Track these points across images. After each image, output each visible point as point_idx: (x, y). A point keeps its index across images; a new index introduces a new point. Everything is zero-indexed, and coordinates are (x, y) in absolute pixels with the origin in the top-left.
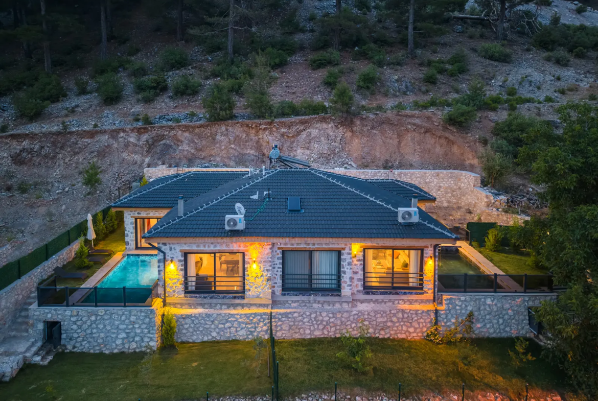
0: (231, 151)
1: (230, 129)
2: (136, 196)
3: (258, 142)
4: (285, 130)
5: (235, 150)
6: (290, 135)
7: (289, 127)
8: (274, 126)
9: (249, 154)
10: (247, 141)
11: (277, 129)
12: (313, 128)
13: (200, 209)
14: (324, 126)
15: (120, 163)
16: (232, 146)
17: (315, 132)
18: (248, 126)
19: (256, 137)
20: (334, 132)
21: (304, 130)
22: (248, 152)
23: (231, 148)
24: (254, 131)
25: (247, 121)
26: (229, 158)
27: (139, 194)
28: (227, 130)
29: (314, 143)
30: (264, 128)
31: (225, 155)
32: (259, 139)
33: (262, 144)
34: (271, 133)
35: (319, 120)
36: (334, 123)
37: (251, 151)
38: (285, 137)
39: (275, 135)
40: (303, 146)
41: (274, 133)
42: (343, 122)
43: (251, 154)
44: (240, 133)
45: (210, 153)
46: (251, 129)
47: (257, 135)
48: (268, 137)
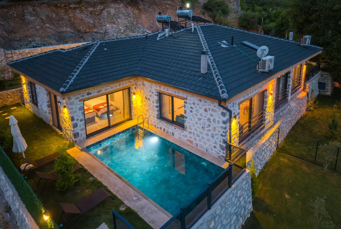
0: (48, 30)
1: (38, 9)
3: (70, 21)
4: (92, 9)
5: (51, 28)
6: (97, 13)
7: (94, 6)
8: (83, 6)
9: (66, 31)
10: (59, 21)
11: (86, 8)
12: (110, 7)
14: (117, 6)
16: (48, 25)
17: (112, 11)
18: (55, 6)
19: (67, 16)
20: (126, 10)
21: (104, 9)
22: (64, 30)
24: (63, 11)
25: (55, 2)
26: (49, 37)
28: (34, 10)
29: (116, 19)
30: (74, 8)
31: (43, 35)
32: (70, 17)
33: (74, 22)
34: (82, 11)
35: (112, 1)
36: (123, 3)
37: (67, 28)
38: (93, 14)
39: (85, 13)
40: (110, 22)
41: (84, 11)
42: (130, 2)
43: (68, 31)
44: (49, 13)
45: (25, 34)
46: (59, 9)
47: (67, 14)
48: (80, 15)
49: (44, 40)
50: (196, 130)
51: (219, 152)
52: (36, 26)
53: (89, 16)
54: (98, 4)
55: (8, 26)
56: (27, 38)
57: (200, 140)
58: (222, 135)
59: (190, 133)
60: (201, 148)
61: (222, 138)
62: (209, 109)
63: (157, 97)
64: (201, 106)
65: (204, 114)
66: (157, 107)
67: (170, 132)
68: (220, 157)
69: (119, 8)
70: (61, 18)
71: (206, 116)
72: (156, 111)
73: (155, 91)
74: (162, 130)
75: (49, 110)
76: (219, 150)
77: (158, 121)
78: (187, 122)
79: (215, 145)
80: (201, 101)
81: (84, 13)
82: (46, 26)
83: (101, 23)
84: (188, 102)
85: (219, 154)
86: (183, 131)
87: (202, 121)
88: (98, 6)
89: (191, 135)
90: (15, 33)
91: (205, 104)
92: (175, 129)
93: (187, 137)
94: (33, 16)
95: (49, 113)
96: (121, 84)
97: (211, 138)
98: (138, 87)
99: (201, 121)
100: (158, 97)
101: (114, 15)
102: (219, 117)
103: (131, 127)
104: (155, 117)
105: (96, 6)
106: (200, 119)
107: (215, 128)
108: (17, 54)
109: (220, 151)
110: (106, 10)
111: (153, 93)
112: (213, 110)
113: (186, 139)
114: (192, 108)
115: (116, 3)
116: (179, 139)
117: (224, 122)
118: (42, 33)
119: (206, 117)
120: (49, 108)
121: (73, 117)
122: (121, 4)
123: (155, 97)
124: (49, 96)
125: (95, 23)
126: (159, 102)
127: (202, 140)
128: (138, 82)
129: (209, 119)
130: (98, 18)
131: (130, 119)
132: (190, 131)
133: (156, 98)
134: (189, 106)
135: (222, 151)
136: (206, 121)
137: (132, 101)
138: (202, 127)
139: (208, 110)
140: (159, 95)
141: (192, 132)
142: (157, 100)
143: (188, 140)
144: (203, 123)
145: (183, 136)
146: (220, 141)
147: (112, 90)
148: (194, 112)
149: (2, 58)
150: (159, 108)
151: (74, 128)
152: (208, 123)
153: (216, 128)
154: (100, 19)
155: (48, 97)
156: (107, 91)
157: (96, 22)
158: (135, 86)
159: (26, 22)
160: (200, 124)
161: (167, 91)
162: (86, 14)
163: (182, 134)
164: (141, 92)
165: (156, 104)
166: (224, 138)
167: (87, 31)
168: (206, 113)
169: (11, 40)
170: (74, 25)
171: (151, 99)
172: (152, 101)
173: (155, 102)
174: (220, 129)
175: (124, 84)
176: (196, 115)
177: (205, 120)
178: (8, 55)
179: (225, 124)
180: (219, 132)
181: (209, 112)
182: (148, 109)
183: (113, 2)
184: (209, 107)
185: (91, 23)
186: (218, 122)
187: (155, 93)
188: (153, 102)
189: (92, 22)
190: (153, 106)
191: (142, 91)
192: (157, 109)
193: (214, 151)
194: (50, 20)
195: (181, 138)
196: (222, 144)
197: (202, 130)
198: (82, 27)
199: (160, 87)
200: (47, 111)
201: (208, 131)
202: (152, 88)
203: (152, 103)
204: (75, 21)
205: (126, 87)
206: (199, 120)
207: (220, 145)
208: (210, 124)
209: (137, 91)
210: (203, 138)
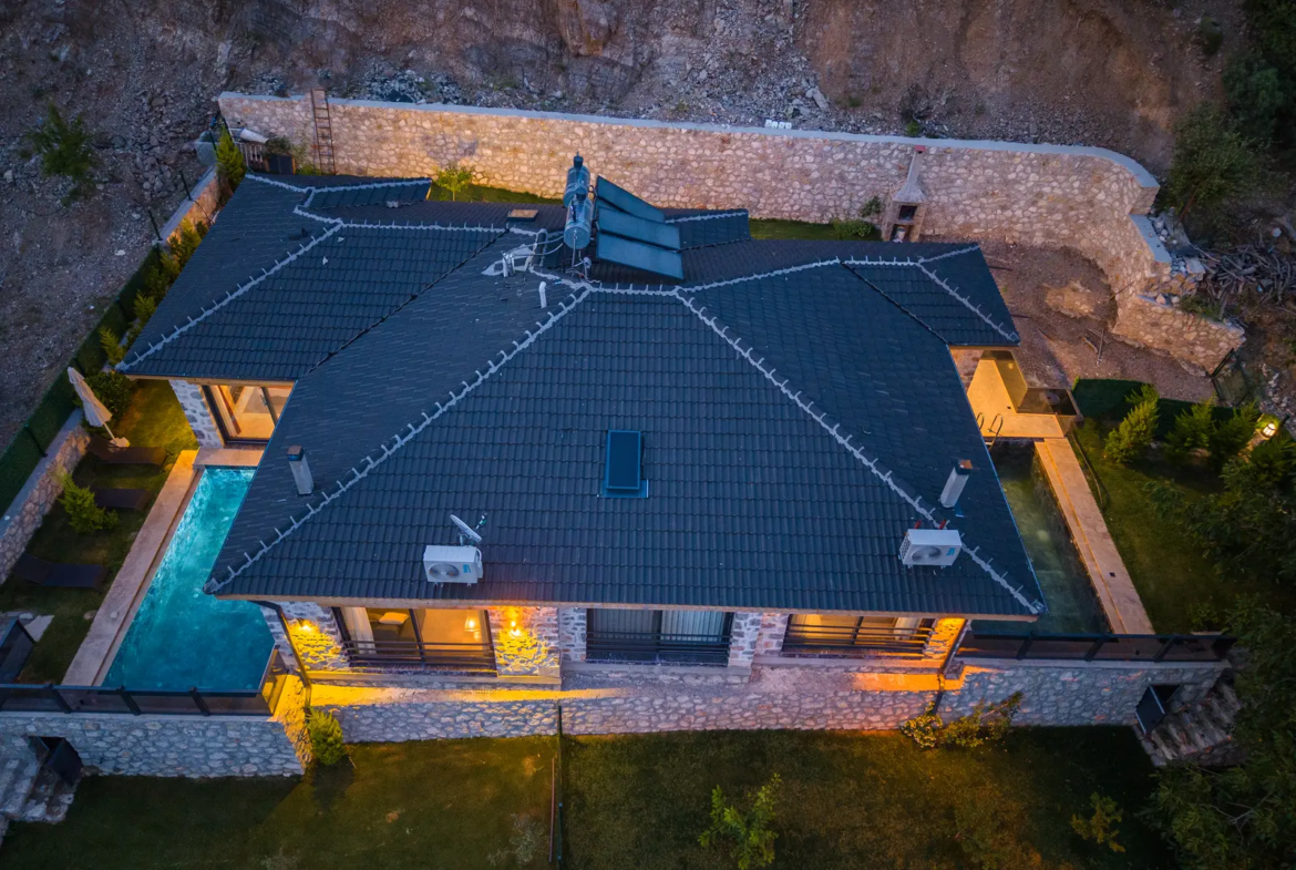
0: (467, 30)
2: (185, 329)
5: (477, 24)
9: (519, 40)
13: (359, 476)
15: (148, 60)
16: (469, 12)
22: (516, 34)
23: (467, 20)
27: (193, 323)
29: (715, 13)
31: (449, 45)
37: (524, 30)
40: (681, 23)
43: (525, 42)
45: (404, 33)
52: (438, 9)
82: (464, 17)
83: (645, 26)
90: (381, 26)
108: (340, 112)
118: (446, 38)
149: (309, 116)
167: (583, 51)
185: (597, 24)
198: (570, 31)
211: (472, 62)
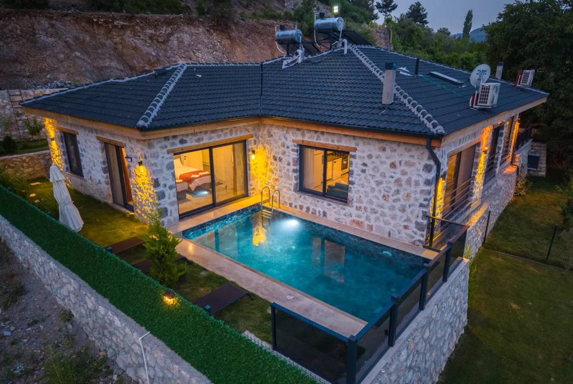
0: (80, 63)
3: (115, 49)
4: (152, 31)
6: (160, 40)
7: (155, 27)
8: (137, 24)
9: (109, 67)
10: (96, 48)
11: (142, 28)
12: (182, 31)
14: (194, 30)
16: (78, 54)
17: (187, 38)
18: (90, 21)
19: (109, 41)
20: (208, 38)
21: (172, 34)
22: (107, 64)
24: (102, 32)
25: (88, 14)
29: (194, 52)
30: (122, 26)
31: (72, 70)
32: (115, 44)
33: (122, 52)
34: (135, 34)
35: (185, 22)
36: (204, 26)
37: (111, 62)
38: (155, 41)
39: (142, 37)
40: (184, 56)
41: (139, 34)
42: (215, 26)
43: (114, 68)
44: (78, 33)
45: (39, 66)
46: (95, 27)
47: (110, 38)
48: (132, 40)
49: (74, 79)
50: (371, 202)
51: (413, 235)
52: (57, 53)
53: (148, 43)
54: (162, 23)
55: (7, 50)
56: (44, 74)
57: (377, 219)
58: (421, 205)
59: (358, 208)
60: (379, 233)
61: (422, 209)
62: (400, 162)
63: (296, 153)
64: (383, 159)
65: (389, 172)
66: (294, 171)
67: (319, 212)
68: (414, 243)
69: (197, 34)
70: (100, 43)
71: (393, 175)
72: (294, 178)
73: (293, 144)
74: (304, 210)
75: (107, 178)
76: (413, 232)
77: (297, 195)
78: (353, 191)
79: (406, 224)
80: (384, 150)
81: (139, 36)
82: (76, 56)
83: (168, 58)
84: (357, 156)
85: (412, 237)
86: (345, 207)
87: (384, 185)
88: (163, 27)
89: (360, 213)
90: (21, 63)
91: (393, 154)
92: (329, 205)
93: (351, 216)
94: (51, 37)
95: (107, 183)
96: (234, 132)
97: (399, 214)
98: (259, 140)
99: (382, 186)
100: (298, 153)
101: (189, 45)
102: (419, 175)
103: (250, 207)
104: (290, 190)
105: (159, 27)
106: (379, 183)
107: (408, 196)
108: (31, 96)
109: (416, 233)
110: (175, 35)
111: (288, 147)
112: (408, 164)
113: (348, 220)
114: (365, 165)
115: (192, 24)
116: (337, 222)
117: (428, 183)
118: (69, 67)
119: (392, 177)
120: (106, 174)
121: (157, 179)
122: (200, 27)
123: (292, 155)
124: (105, 152)
125: (159, 56)
126: (298, 162)
127: (381, 219)
128: (260, 131)
129: (398, 181)
130: (162, 48)
131: (246, 195)
132: (359, 205)
133: (295, 155)
134: (360, 162)
135: (419, 232)
136: (391, 185)
137: (250, 165)
138: (384, 196)
139: (397, 164)
140: (299, 151)
141: (363, 207)
142: (296, 159)
143: (354, 221)
144: (386, 189)
145: (345, 215)
146: (418, 216)
147: (219, 141)
148: (369, 171)
149: (5, 101)
150: (298, 174)
151: (159, 199)
152: (394, 188)
153: (411, 194)
154: (166, 51)
155: (104, 154)
156: (211, 141)
157: (160, 54)
158: (254, 138)
159: (39, 45)
160: (380, 191)
161: (317, 139)
162: (142, 39)
163: (343, 212)
164: (265, 148)
165: (292, 167)
166: (425, 210)
167: (147, 68)
168: (393, 170)
169: (16, 75)
170: (124, 58)
171: (284, 160)
172: (286, 162)
173: (292, 164)
174: (418, 196)
175: (238, 132)
176: (373, 176)
177: (390, 182)
178: (14, 97)
179: (429, 185)
180: (416, 200)
181: (399, 169)
182: (277, 177)
183: (188, 24)
184: (400, 159)
185: (152, 55)
186: (417, 184)
187: (293, 148)
188: (289, 164)
189: (154, 54)
190: (288, 170)
191: (267, 146)
192: (295, 174)
193: (403, 235)
194: (81, 44)
195: (341, 220)
196: (420, 220)
197: (382, 201)
198: (137, 61)
199: (303, 135)
200: (103, 180)
201: (395, 201)
202: (286, 138)
203: (286, 166)
204: (125, 51)
205: (240, 137)
206: (377, 185)
207: (417, 223)
208: (399, 188)
209: (257, 147)
210: (383, 214)
211: (88, 78)
